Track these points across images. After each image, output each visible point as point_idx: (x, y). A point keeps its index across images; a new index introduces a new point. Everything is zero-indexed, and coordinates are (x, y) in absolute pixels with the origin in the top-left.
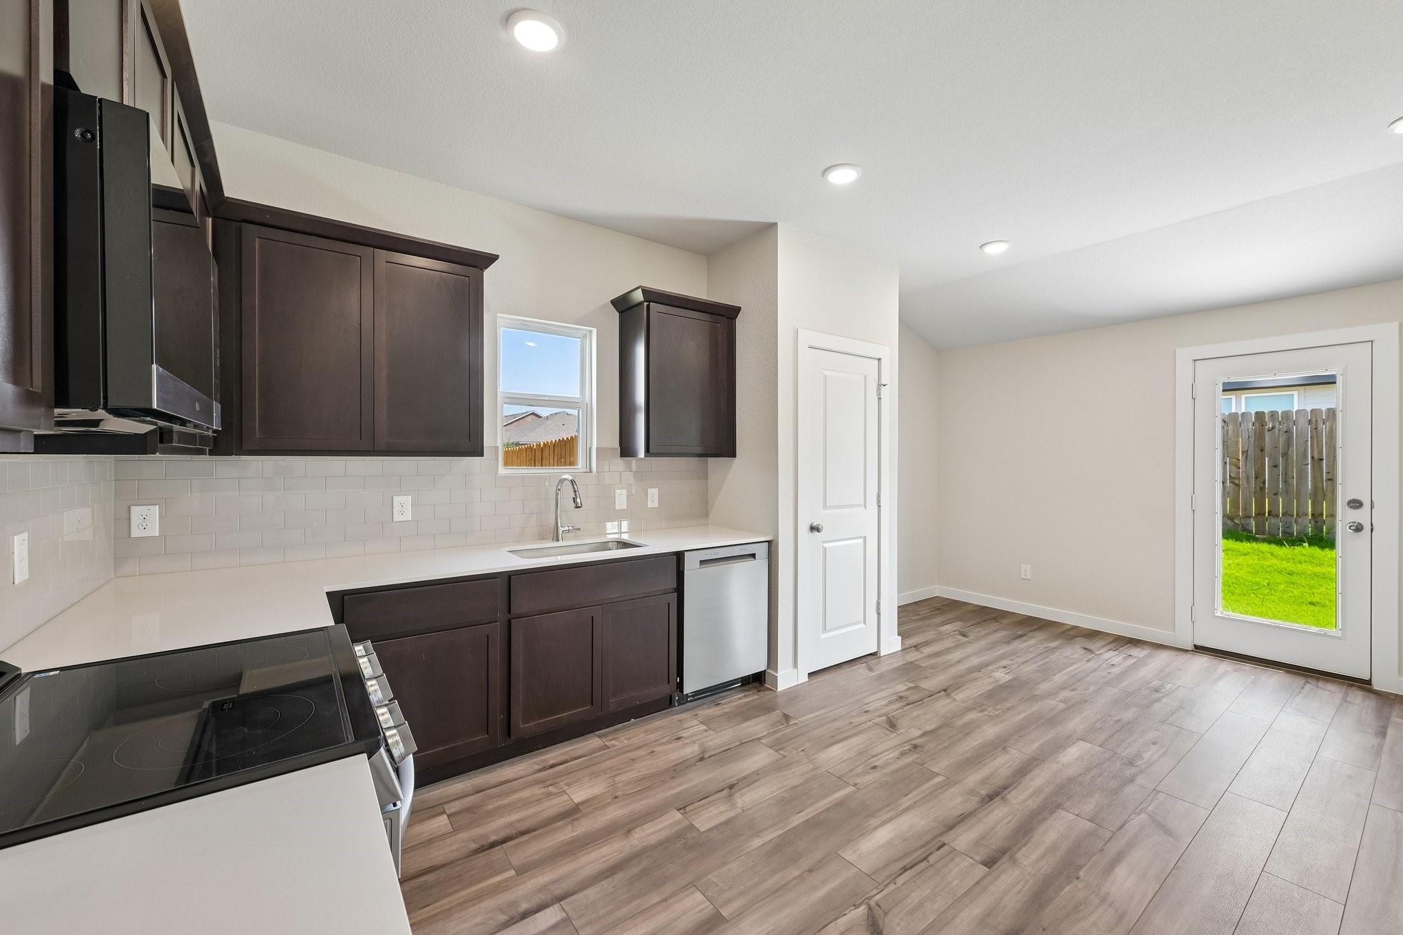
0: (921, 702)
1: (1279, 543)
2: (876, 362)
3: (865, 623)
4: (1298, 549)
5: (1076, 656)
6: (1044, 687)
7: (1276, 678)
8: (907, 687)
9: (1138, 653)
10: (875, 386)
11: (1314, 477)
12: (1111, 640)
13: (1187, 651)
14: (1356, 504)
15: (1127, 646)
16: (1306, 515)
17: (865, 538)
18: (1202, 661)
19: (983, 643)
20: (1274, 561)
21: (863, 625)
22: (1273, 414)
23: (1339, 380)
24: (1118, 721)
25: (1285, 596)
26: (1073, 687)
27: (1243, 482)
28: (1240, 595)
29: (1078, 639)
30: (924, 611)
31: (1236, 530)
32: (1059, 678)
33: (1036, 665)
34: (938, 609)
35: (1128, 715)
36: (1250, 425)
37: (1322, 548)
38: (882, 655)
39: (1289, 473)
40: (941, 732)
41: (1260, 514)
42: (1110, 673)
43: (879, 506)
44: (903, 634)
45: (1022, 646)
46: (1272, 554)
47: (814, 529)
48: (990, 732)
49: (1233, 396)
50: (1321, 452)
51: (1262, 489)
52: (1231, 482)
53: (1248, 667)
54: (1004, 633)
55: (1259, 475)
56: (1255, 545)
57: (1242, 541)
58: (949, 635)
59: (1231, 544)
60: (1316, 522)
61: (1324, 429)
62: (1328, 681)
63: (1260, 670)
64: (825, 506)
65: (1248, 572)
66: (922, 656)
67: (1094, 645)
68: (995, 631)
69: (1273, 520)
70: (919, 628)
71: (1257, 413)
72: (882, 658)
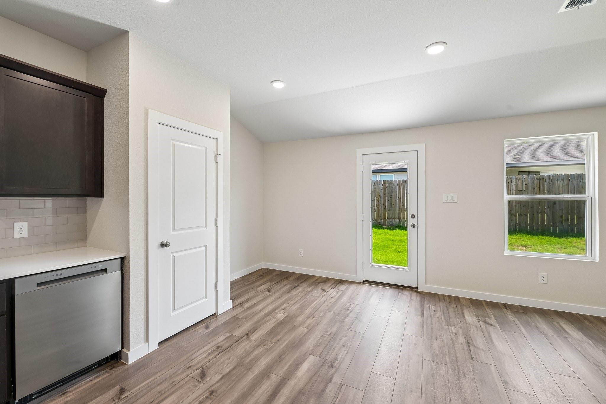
0: (230, 348)
1: (390, 229)
2: (215, 140)
3: (206, 298)
4: (395, 231)
5: (317, 295)
6: (300, 319)
7: (390, 291)
8: (225, 337)
9: (342, 287)
10: (213, 155)
11: (399, 205)
12: (333, 282)
13: (359, 283)
14: (413, 216)
15: (339, 285)
16: (397, 218)
17: (206, 247)
18: (366, 287)
19: (277, 294)
20: (388, 236)
21: (205, 299)
22: (388, 181)
23: (408, 170)
24: (330, 335)
25: (392, 250)
26: (313, 316)
27: (380, 207)
28: (379, 251)
29: (320, 284)
30: (253, 278)
31: (377, 225)
32: (308, 311)
33: (299, 304)
34: (261, 276)
35: (334, 330)
36: (382, 185)
37: (401, 230)
38: (218, 314)
39: (392, 203)
40: (234, 372)
41: (385, 218)
42: (330, 302)
43: (217, 226)
44: (233, 299)
45: (295, 293)
46: (388, 233)
47: (164, 245)
48: (264, 363)
49: (377, 175)
50: (401, 196)
51: (385, 209)
52: (377, 207)
53: (381, 287)
54: (289, 286)
55: (384, 204)
56: (383, 230)
57: (379, 229)
58: (262, 292)
59: (376, 230)
60: (400, 220)
61: (401, 187)
62: (405, 290)
63: (384, 289)
64: (174, 229)
65: (381, 241)
66: (244, 309)
67: (326, 287)
68: (285, 286)
69: (388, 221)
70: (247, 290)
71: (383, 180)
72: (218, 316)
